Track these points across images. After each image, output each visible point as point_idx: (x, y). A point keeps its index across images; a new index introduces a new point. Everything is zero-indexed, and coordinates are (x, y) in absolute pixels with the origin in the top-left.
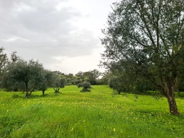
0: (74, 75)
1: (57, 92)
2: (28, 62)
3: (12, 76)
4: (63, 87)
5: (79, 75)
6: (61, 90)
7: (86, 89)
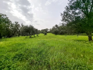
0: (40, 30)
1: (37, 35)
2: (29, 26)
3: (25, 31)
4: (39, 34)
5: (42, 30)
6: (39, 35)
7: (46, 34)
